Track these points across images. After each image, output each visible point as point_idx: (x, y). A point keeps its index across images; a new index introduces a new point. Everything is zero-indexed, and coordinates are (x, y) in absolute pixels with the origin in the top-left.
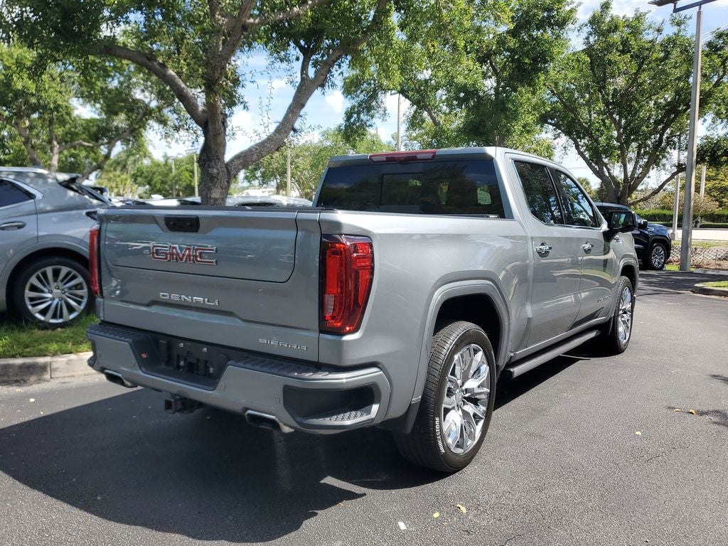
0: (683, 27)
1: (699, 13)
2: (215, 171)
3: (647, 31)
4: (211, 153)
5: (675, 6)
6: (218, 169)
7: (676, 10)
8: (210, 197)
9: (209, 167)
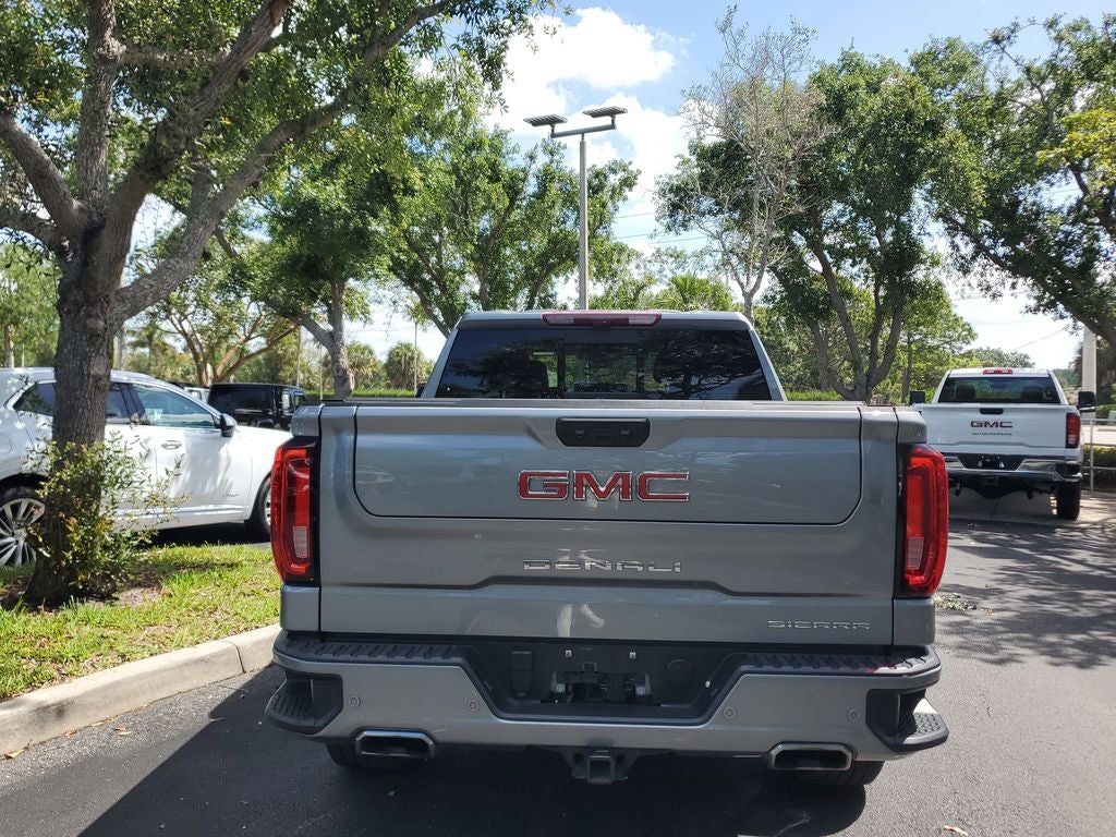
0: (556, 157)
1: (582, 145)
2: (101, 323)
3: (511, 155)
4: (95, 289)
5: (553, 130)
6: (105, 321)
7: (553, 135)
8: (89, 375)
9: (89, 316)
